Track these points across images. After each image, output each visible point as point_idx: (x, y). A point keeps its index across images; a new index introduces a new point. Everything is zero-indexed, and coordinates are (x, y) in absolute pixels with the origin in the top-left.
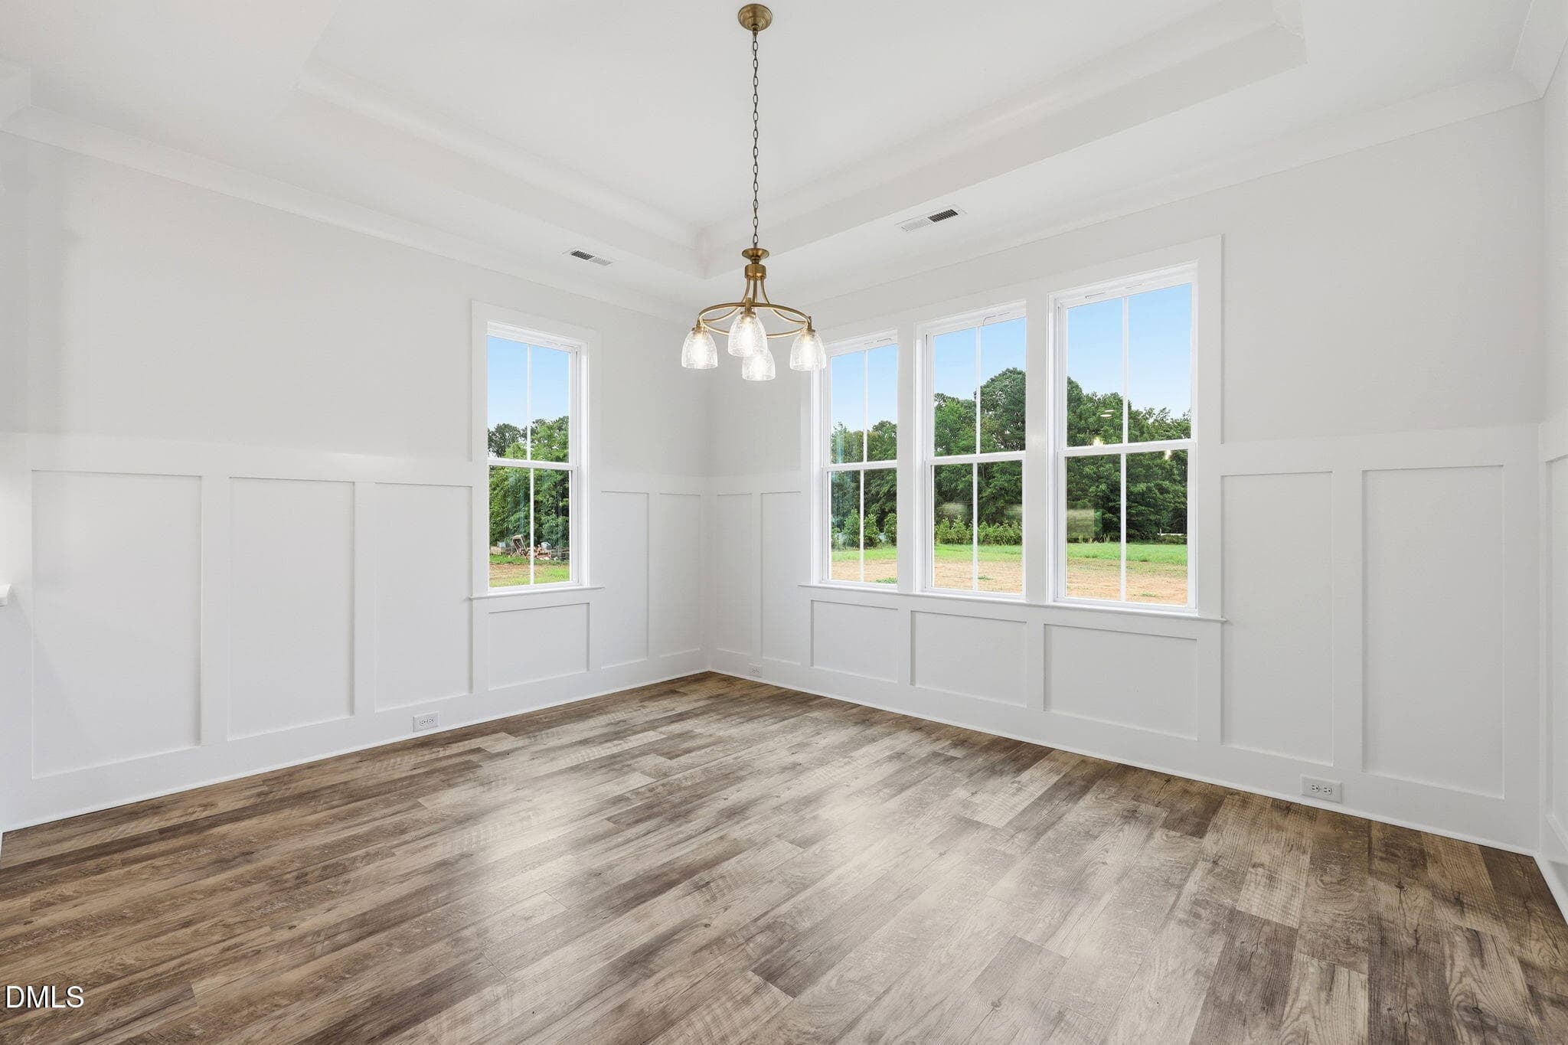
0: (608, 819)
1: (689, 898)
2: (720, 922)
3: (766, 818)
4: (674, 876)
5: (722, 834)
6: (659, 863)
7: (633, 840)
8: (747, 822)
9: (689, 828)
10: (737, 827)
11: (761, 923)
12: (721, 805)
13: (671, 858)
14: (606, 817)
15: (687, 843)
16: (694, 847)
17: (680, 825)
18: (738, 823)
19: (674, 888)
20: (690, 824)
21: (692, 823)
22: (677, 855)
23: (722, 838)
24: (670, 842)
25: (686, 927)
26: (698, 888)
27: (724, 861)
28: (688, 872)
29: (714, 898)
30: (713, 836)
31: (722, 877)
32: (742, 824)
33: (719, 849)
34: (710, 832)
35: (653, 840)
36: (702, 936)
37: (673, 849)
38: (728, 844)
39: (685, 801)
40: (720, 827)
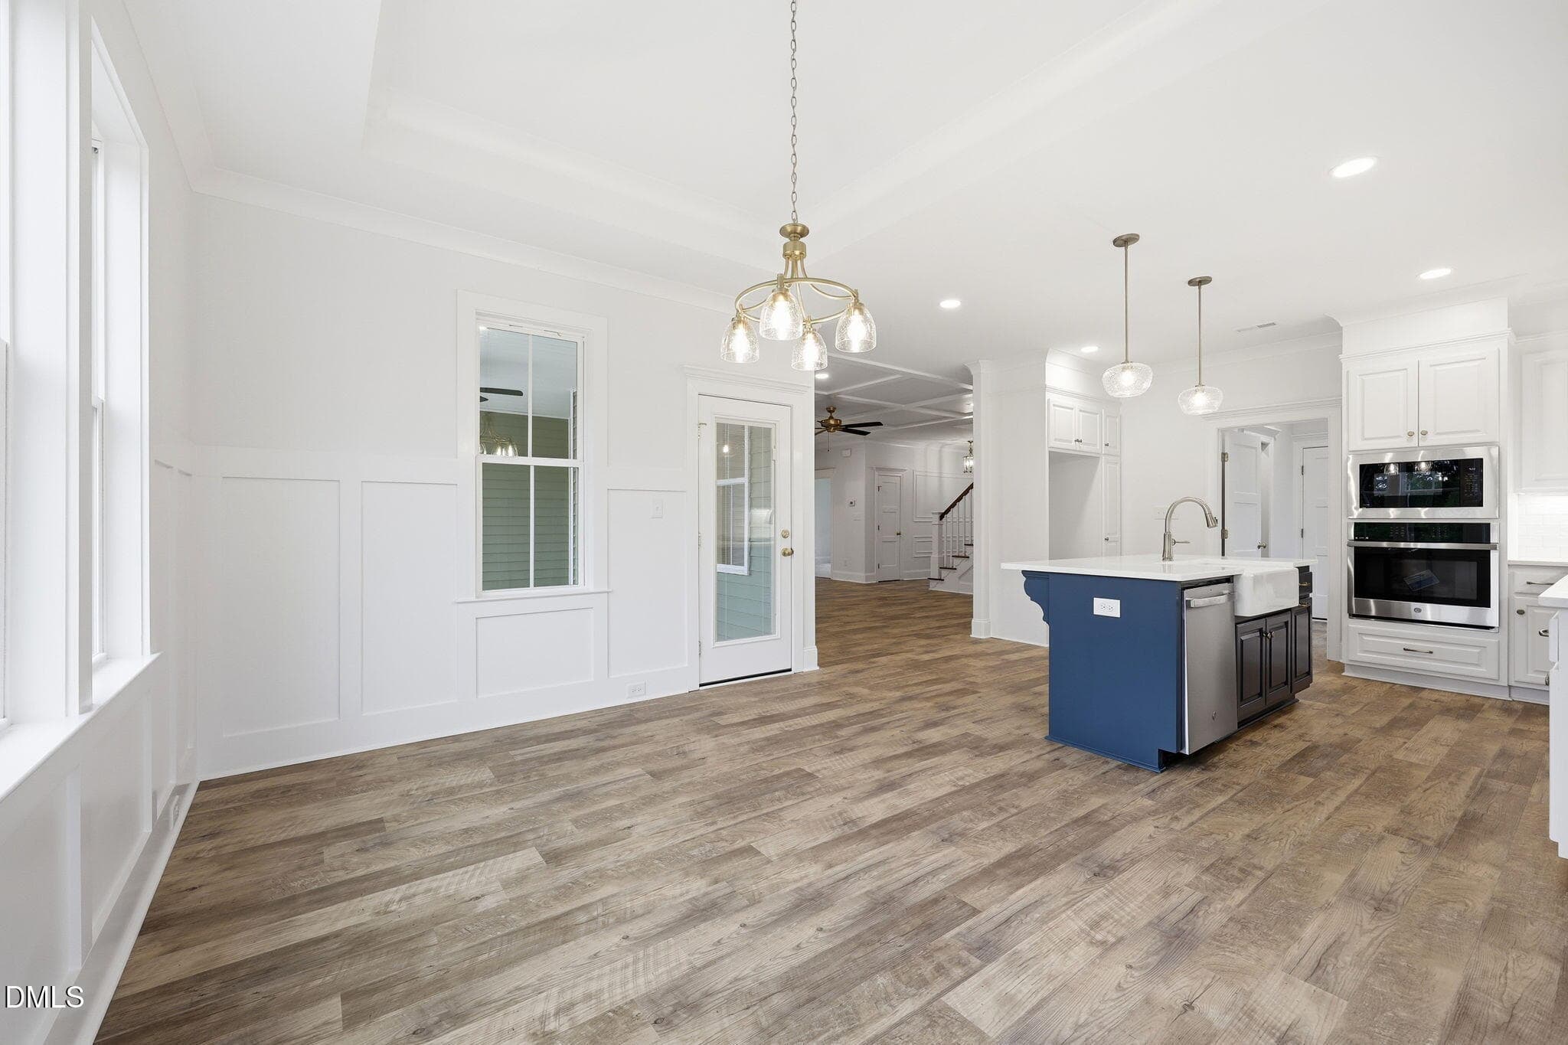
0: (975, 912)
1: (860, 815)
2: (837, 799)
3: (774, 888)
4: (874, 832)
5: (830, 872)
6: (891, 845)
7: (928, 873)
8: (799, 884)
9: (865, 884)
10: (812, 879)
11: (809, 796)
12: (828, 918)
13: (882, 849)
14: (983, 915)
15: (870, 862)
16: (860, 858)
17: (880, 888)
18: (810, 885)
19: (874, 822)
20: (868, 888)
21: (865, 890)
22: (875, 851)
23: (830, 866)
24: (886, 867)
25: (858, 800)
26: (853, 822)
27: (829, 841)
28: (863, 834)
29: (840, 814)
30: (840, 870)
31: (833, 828)
32: (805, 881)
33: (835, 854)
34: (843, 875)
35: (905, 872)
36: (849, 794)
37: (881, 858)
38: (825, 859)
39: (880, 932)
40: (831, 881)
